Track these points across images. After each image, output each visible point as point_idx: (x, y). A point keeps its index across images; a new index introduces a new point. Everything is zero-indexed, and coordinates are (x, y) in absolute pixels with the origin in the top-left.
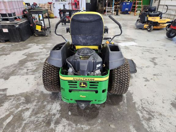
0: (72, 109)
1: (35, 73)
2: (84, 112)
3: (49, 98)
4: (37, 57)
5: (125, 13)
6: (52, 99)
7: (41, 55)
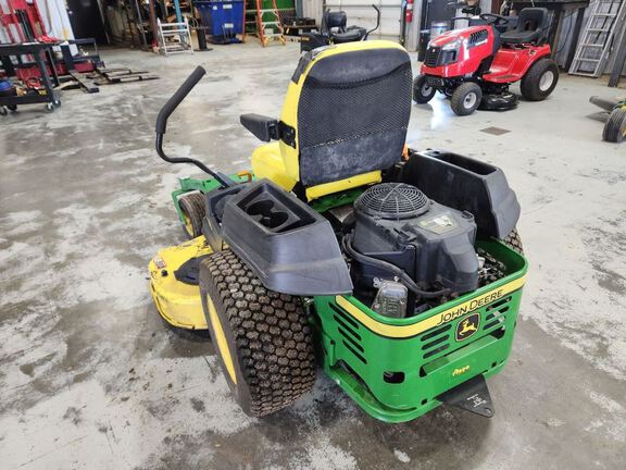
0: (393, 437)
1: (88, 368)
2: (438, 425)
3: (266, 444)
4: (15, 293)
5: (227, 39)
6: (282, 441)
7: (31, 274)
